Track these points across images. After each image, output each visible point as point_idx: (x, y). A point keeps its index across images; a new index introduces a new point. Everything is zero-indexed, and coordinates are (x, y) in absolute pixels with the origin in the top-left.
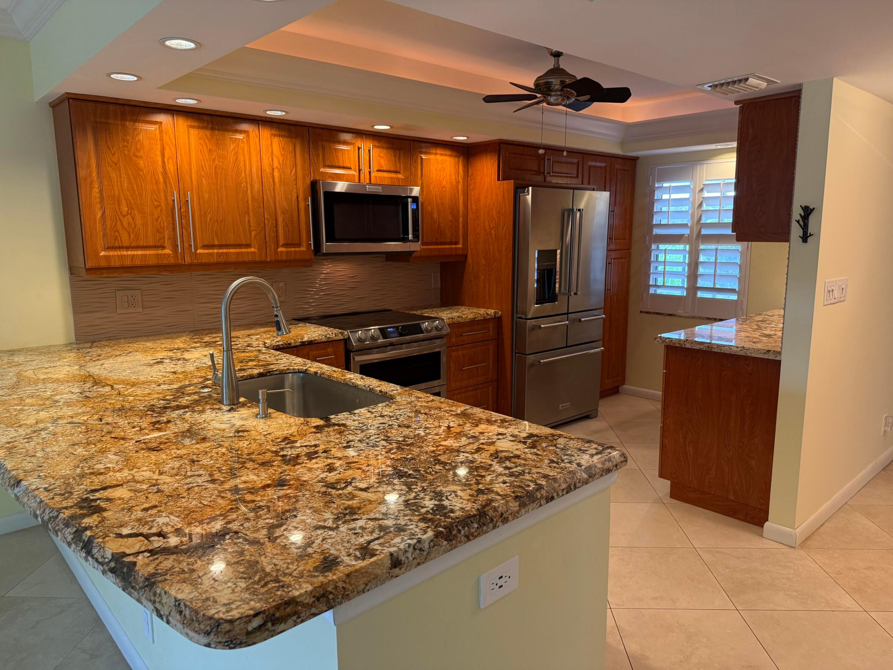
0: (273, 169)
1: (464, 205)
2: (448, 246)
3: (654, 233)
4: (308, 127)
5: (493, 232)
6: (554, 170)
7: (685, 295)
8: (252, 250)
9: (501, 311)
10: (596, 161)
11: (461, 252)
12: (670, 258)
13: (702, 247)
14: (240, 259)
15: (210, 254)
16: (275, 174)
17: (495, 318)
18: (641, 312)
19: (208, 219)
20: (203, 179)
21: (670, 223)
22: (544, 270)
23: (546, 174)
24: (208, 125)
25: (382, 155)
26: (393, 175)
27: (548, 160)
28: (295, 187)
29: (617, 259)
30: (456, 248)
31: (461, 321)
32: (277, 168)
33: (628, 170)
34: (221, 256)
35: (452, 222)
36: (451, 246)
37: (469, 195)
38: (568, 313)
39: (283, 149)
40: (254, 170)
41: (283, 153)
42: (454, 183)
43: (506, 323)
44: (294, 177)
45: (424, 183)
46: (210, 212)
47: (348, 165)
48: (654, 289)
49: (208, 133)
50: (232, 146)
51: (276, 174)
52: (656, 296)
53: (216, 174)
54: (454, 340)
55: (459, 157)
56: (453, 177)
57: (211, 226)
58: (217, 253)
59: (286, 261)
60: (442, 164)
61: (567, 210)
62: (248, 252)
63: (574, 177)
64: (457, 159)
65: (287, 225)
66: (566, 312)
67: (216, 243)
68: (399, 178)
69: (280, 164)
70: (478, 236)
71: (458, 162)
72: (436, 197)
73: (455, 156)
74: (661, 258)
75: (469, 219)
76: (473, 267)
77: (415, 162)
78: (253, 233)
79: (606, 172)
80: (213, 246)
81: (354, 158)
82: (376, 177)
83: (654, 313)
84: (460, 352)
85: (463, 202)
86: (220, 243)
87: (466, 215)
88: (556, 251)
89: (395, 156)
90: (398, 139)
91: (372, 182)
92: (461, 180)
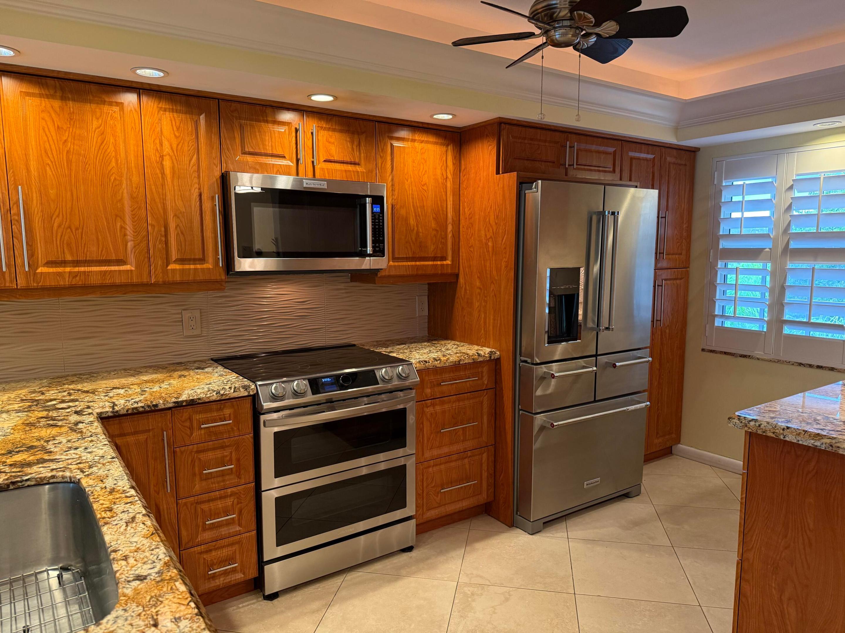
0: (162, 157)
1: (454, 209)
2: (430, 263)
3: (721, 247)
4: (218, 99)
5: (490, 244)
6: (580, 162)
7: (765, 330)
8: (128, 267)
9: (500, 351)
10: (641, 152)
11: (449, 271)
12: (743, 279)
13: (790, 265)
14: (108, 281)
15: (59, 274)
16: (164, 163)
17: (490, 360)
18: (703, 350)
19: (56, 225)
20: (48, 168)
21: (743, 233)
22: (560, 296)
23: (567, 166)
24: (55, 92)
25: (332, 140)
26: (350, 168)
27: (570, 147)
28: (196, 180)
29: (670, 279)
30: (442, 265)
31: (439, 366)
32: (169, 155)
33: (685, 165)
34: (76, 276)
35: (436, 230)
36: (435, 263)
37: (461, 195)
38: (596, 355)
39: (178, 129)
40: (132, 158)
41: (177, 134)
42: (440, 180)
43: (507, 367)
44: (195, 168)
45: (396, 180)
46: (58, 216)
47: (280, 152)
48: (721, 320)
49: (57, 104)
50: (95, 124)
51: (167, 163)
52: (723, 330)
53: (69, 162)
54: (428, 391)
55: (447, 146)
56: (439, 172)
57: (59, 234)
58: (70, 272)
59: (181, 283)
60: (422, 154)
61: (595, 213)
62: (120, 271)
63: (609, 172)
64: (444, 149)
65: (182, 233)
66: (595, 353)
67: (69, 258)
68: (358, 172)
69: (172, 148)
70: (472, 249)
71: (447, 151)
72: (413, 198)
73: (442, 144)
74: (731, 279)
75: (461, 227)
76: (466, 290)
77: (382, 150)
78: (129, 244)
79: (653, 166)
80: (64, 263)
81: (290, 142)
82: (322, 169)
83: (721, 353)
84: (438, 408)
85: (453, 204)
86: (75, 259)
87: (457, 223)
88: (579, 269)
89: (352, 142)
90: (356, 119)
91: (318, 175)
92: (449, 176)
